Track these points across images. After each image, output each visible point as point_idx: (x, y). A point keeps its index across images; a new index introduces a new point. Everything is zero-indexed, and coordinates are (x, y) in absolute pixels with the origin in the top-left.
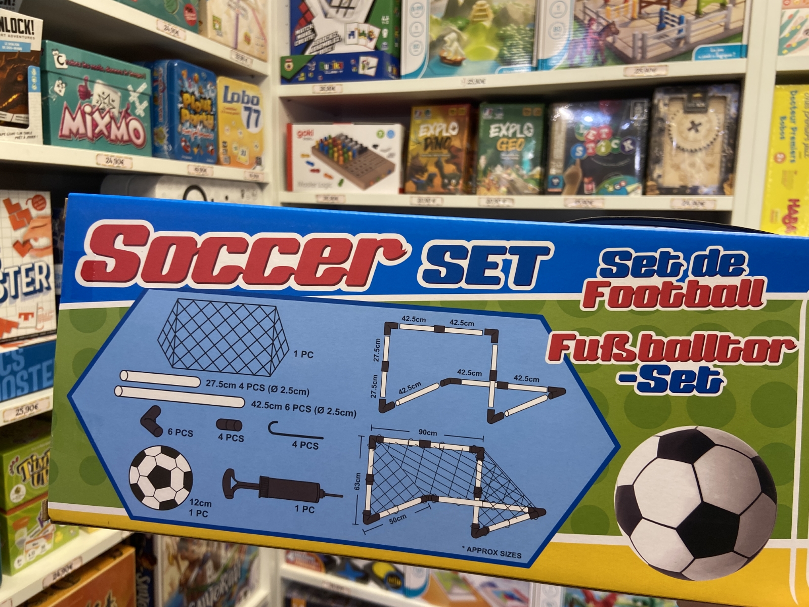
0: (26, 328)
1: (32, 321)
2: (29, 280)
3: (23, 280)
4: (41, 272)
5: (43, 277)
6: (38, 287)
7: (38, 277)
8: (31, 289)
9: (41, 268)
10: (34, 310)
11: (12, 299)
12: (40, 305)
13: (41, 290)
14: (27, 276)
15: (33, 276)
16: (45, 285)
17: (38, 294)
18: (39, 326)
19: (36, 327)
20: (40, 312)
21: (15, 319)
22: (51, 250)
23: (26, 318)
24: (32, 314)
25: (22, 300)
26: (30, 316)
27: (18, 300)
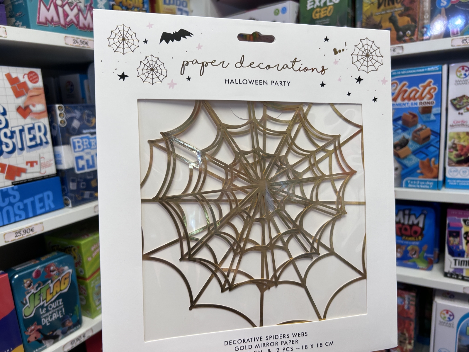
0: (33, 173)
1: (36, 168)
2: (31, 136)
3: (27, 136)
4: (40, 130)
5: (42, 134)
6: (39, 142)
7: (38, 134)
8: (33, 143)
9: (39, 128)
10: (37, 159)
11: (20, 151)
12: (42, 156)
13: (41, 144)
14: (30, 133)
15: (34, 133)
16: (44, 140)
17: (39, 147)
18: (43, 171)
19: (40, 172)
20: (42, 160)
21: (23, 166)
22: (46, 113)
23: (32, 165)
24: (36, 162)
25: (27, 152)
26: (35, 164)
27: (25, 152)
